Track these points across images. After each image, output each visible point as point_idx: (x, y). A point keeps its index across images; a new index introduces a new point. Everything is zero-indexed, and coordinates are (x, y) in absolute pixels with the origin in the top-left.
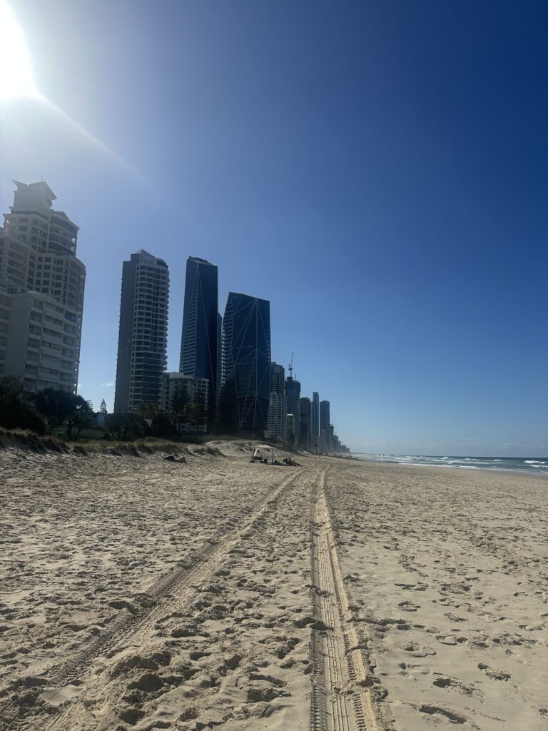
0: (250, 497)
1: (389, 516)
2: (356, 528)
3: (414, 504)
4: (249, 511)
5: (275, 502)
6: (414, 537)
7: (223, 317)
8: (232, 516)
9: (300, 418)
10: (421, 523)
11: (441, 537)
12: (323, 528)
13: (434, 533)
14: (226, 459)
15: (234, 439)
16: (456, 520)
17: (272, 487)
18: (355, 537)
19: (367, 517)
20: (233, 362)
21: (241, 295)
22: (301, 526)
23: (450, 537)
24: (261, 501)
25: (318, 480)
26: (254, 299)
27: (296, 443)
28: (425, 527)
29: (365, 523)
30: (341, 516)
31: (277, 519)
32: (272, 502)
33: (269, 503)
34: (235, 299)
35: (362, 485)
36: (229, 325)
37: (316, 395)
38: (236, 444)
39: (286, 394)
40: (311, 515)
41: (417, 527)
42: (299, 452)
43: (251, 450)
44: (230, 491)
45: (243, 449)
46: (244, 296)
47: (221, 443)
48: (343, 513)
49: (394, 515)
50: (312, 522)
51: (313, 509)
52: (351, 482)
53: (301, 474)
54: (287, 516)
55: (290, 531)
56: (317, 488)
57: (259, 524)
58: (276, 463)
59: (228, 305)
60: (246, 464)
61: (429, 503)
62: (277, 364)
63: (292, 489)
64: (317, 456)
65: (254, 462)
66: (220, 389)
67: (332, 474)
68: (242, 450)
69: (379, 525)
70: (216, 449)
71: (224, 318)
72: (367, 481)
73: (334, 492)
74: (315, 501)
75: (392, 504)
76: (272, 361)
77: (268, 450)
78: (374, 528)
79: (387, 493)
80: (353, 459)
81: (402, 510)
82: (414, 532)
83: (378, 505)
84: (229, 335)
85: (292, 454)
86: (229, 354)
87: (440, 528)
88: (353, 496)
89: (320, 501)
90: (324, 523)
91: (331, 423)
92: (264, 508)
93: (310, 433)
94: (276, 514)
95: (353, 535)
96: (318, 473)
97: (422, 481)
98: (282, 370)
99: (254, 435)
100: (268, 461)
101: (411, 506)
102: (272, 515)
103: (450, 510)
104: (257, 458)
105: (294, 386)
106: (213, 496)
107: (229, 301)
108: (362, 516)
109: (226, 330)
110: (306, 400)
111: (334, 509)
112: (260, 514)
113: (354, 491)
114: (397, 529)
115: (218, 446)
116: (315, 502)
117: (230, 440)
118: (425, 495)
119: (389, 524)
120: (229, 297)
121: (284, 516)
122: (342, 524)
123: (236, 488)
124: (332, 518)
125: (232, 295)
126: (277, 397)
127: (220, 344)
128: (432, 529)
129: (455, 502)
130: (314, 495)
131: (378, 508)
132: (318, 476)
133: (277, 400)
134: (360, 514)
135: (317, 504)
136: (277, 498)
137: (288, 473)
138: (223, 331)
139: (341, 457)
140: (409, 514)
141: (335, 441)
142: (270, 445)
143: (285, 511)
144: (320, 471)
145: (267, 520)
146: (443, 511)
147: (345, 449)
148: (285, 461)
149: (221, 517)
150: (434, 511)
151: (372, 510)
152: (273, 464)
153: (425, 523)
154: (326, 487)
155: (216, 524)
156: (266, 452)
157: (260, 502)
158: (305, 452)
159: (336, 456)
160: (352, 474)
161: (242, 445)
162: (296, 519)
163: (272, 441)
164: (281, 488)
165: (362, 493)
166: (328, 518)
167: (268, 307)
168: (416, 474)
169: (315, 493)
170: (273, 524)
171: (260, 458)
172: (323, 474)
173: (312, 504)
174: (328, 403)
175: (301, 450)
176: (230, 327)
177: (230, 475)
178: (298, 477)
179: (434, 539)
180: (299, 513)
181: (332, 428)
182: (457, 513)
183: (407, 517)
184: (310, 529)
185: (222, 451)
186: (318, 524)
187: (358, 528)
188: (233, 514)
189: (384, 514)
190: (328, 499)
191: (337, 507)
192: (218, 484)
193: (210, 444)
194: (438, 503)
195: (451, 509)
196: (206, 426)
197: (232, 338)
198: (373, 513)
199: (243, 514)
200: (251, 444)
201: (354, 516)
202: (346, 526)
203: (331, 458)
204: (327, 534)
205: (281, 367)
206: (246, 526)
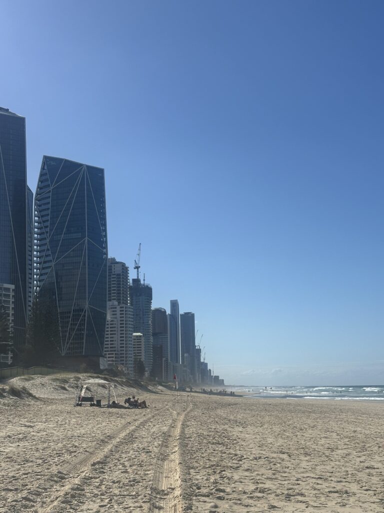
0: (67, 457)
1: (269, 473)
2: (219, 493)
3: (306, 454)
4: (61, 477)
5: (103, 462)
6: (301, 502)
7: (34, 192)
8: (33, 487)
9: (152, 338)
10: (314, 480)
11: (339, 500)
12: (171, 496)
13: (330, 495)
14: (38, 403)
15: (53, 373)
16: (363, 476)
17: (102, 441)
18: (216, 507)
19: (236, 477)
20: (50, 258)
21: (60, 160)
22: (137, 495)
23: (352, 499)
24: (83, 462)
25: (173, 427)
26: (81, 165)
27: (147, 374)
28: (319, 487)
29: (233, 485)
30: (199, 477)
31: (103, 487)
32: (99, 463)
33: (94, 465)
34: (51, 166)
35: (236, 431)
36: (45, 204)
37: (174, 305)
38: (55, 380)
39: (132, 304)
40: (156, 479)
41: (308, 487)
42: (150, 388)
43: (77, 387)
44: (37, 450)
45: (66, 386)
46: (66, 161)
47: (33, 379)
48: (203, 472)
49: (276, 471)
50: (154, 490)
51: (159, 471)
52: (220, 428)
53: (149, 419)
54: (119, 482)
55: (119, 504)
56: (170, 439)
57: (73, 496)
58: (115, 405)
59: (41, 175)
60: (69, 409)
61: (327, 453)
62: (117, 260)
63: (132, 442)
64: (176, 393)
65: (80, 405)
66: (31, 299)
67: (195, 418)
68: (64, 389)
69: (252, 487)
70: (24, 389)
71: (37, 194)
72: (244, 424)
73: (194, 443)
74: (164, 457)
75: (275, 455)
76: (109, 257)
77: (103, 386)
78: (245, 493)
79: (270, 440)
80: (228, 395)
81: (289, 464)
82: (302, 495)
83: (256, 459)
84: (44, 219)
85: (140, 391)
86: (45, 248)
87: (339, 487)
88: (221, 448)
89: (172, 457)
90: (173, 489)
91: (196, 344)
92: (86, 471)
93: (167, 360)
94: (102, 481)
95: (212, 504)
96: (175, 416)
97: (320, 421)
98: (125, 269)
99: (84, 365)
100: (103, 403)
101: (302, 457)
102: (96, 482)
103: (356, 460)
104: (85, 399)
105: (143, 292)
106: (10, 459)
107: (43, 168)
108: (229, 475)
109: (40, 211)
110: (160, 312)
111: (189, 468)
112: (77, 481)
113: (223, 440)
114: (279, 492)
115: (27, 385)
116: (163, 460)
117: (47, 374)
118: (323, 441)
119: (268, 485)
120: (44, 164)
121: (114, 482)
122: (199, 488)
123: (45, 445)
124: (184, 481)
125: (47, 160)
126: (118, 309)
127: (31, 233)
128: (327, 490)
129: (364, 449)
130: (164, 448)
131: (255, 462)
132: (174, 421)
133: (118, 313)
134: (227, 473)
135: (166, 463)
136: (106, 457)
137: (129, 419)
138: (35, 213)
139: (211, 393)
140: (297, 470)
141: (204, 370)
142: (105, 379)
143: (117, 475)
144: (178, 414)
145: (87, 489)
146: (346, 462)
147: (217, 380)
148: (128, 401)
149: (16, 490)
150: (332, 464)
151: (246, 466)
152: (109, 406)
153: (320, 481)
154: (183, 436)
155: (6, 500)
156: (100, 390)
157: (81, 463)
158: (160, 387)
159: (204, 392)
160: (225, 416)
161: (65, 381)
162: (131, 486)
163: (111, 374)
164: (115, 442)
165: (235, 441)
166: (179, 481)
167: (102, 178)
168: (314, 412)
169: (167, 447)
170: (96, 496)
171: (90, 399)
172: (182, 417)
173: (160, 462)
174: (193, 315)
175: (154, 385)
176: (46, 207)
177: (40, 426)
178: (143, 424)
179: (330, 504)
180: (137, 477)
181: (199, 351)
182: (366, 464)
183: (294, 473)
184: (150, 499)
185: (33, 392)
186: (163, 491)
187: (222, 494)
188: (36, 484)
189: (263, 471)
190: (183, 454)
191: (196, 465)
192: (20, 440)
193: (16, 382)
194: (339, 452)
195: (358, 460)
196: (10, 355)
197: (48, 224)
198: (247, 470)
199: (52, 483)
200: (78, 379)
201: (218, 476)
202: (204, 491)
203: (196, 394)
204: (175, 506)
205: (123, 265)
206: (52, 501)
